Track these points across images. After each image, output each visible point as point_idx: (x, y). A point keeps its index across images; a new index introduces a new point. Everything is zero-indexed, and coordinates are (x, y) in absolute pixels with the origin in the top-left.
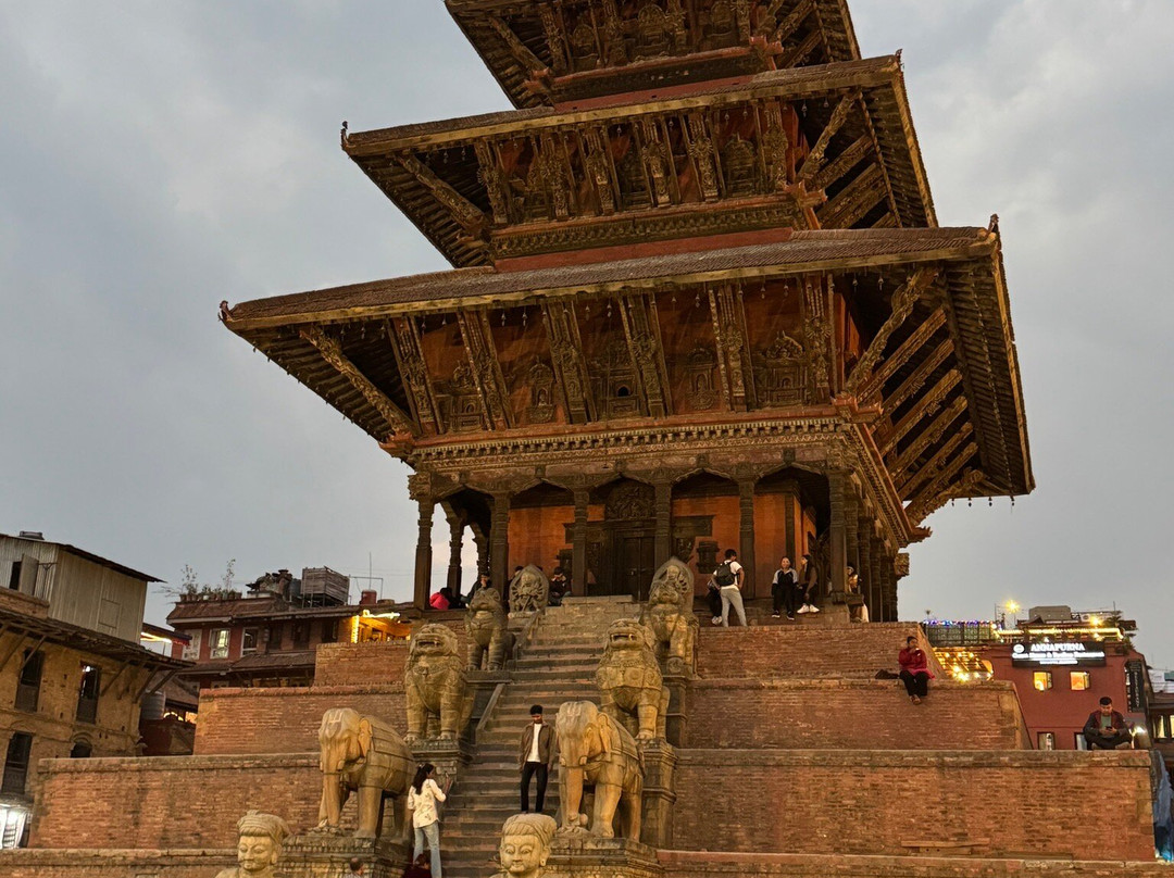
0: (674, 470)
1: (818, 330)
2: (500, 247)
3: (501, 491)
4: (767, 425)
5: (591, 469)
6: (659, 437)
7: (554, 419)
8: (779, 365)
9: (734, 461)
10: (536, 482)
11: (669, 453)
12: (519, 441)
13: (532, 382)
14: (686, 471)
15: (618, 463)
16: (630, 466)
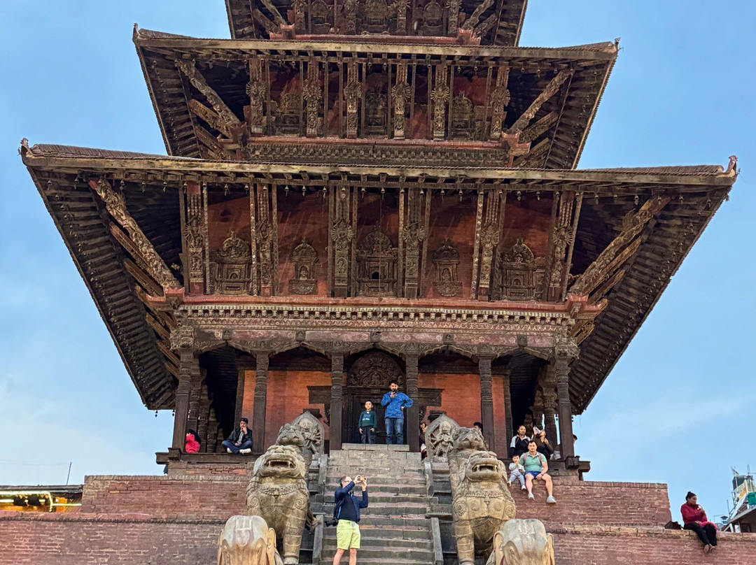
0: (424, 345)
1: (563, 238)
2: (254, 152)
3: (262, 349)
4: (506, 313)
5: (348, 337)
6: (412, 315)
7: (314, 292)
8: (511, 268)
9: (475, 342)
10: (295, 345)
11: (419, 330)
12: (284, 307)
13: (296, 259)
14: (433, 345)
15: (372, 334)
16: (383, 338)
